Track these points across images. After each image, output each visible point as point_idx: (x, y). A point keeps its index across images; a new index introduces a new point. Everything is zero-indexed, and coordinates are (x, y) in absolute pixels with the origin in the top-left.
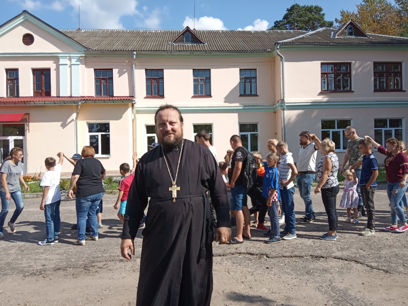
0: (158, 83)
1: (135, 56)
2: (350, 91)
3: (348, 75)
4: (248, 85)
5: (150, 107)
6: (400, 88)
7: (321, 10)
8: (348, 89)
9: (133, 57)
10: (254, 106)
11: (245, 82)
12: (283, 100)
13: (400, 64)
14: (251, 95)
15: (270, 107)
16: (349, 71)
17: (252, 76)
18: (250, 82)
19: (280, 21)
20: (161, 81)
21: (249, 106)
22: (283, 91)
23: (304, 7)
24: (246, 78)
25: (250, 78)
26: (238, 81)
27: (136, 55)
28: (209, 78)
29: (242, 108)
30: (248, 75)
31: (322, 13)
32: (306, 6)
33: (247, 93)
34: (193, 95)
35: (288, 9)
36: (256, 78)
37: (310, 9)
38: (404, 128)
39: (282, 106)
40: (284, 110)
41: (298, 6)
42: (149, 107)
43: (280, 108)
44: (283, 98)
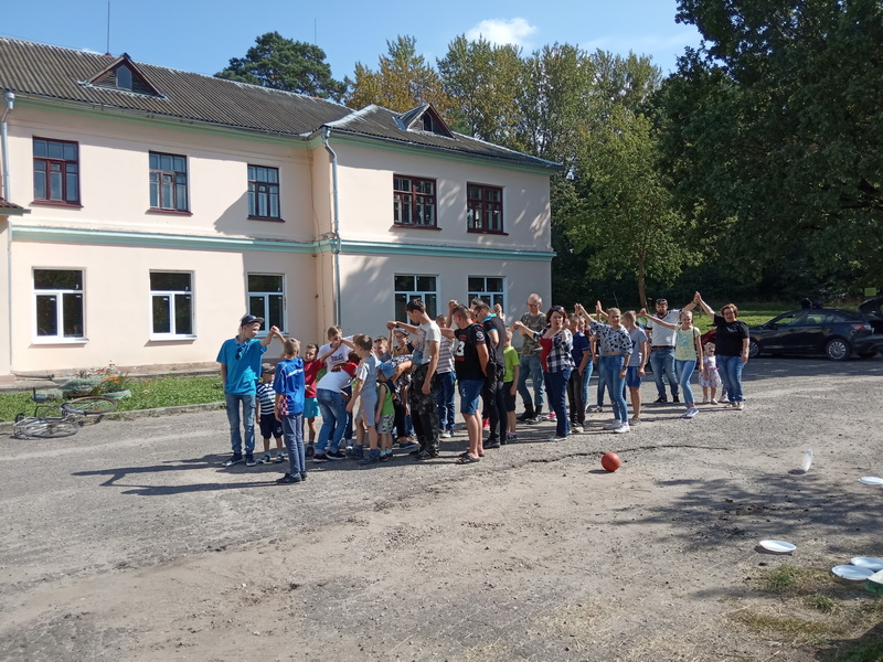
0: (64, 171)
1: (11, 103)
2: (435, 228)
3: (431, 200)
4: (263, 197)
5: (49, 228)
6: (499, 228)
7: (323, 56)
8: (432, 223)
9: (7, 105)
10: (277, 241)
11: (257, 191)
12: (336, 234)
13: (500, 189)
14: (268, 218)
15: (306, 246)
16: (432, 193)
17: (270, 181)
18: (267, 191)
19: (242, 60)
20: (70, 168)
21: (268, 240)
22: (336, 218)
23: (290, 42)
24: (258, 184)
25: (267, 185)
26: (245, 188)
27: (16, 101)
28: (185, 174)
29: (251, 242)
30: (263, 176)
31: (325, 62)
32: (295, 41)
33: (261, 214)
34: (148, 207)
35: (258, 38)
36: (278, 185)
37: (302, 50)
38: (505, 293)
39: (333, 246)
40: (337, 252)
41: (279, 37)
42: (45, 227)
43: (329, 248)
44: (336, 230)
